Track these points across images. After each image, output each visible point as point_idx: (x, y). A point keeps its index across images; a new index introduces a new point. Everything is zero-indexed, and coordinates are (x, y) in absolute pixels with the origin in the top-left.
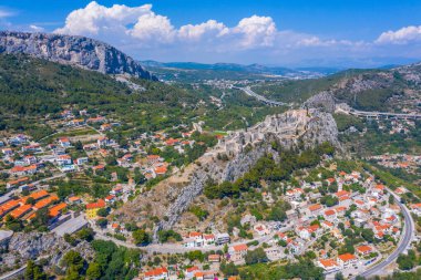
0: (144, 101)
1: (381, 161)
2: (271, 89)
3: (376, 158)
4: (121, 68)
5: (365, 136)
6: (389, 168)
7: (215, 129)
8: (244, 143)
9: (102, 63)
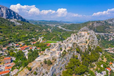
0: (20, 29)
1: (108, 50)
2: (67, 26)
3: (107, 49)
4: (13, 17)
5: (101, 41)
6: (112, 53)
7: (48, 40)
8: (61, 50)
9: (5, 14)
